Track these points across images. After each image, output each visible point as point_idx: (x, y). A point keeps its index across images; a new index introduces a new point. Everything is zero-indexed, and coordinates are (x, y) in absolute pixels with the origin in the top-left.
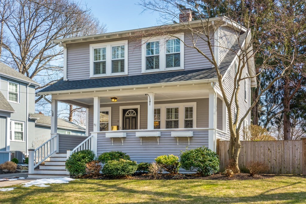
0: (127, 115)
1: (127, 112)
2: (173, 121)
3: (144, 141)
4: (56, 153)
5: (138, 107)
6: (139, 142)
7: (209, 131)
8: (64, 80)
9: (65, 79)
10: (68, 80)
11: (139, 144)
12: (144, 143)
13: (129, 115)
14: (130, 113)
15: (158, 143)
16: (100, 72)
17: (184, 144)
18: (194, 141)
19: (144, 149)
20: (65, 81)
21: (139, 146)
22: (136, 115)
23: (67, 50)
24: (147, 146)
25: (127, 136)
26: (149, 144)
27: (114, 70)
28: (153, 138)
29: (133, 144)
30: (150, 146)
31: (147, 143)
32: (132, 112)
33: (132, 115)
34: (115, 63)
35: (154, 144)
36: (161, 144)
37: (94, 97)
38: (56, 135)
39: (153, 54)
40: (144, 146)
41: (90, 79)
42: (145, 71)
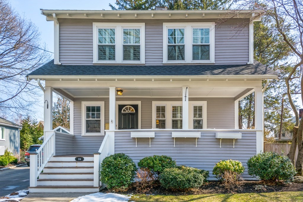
0: (123, 111)
1: (124, 108)
2: (179, 120)
3: (178, 143)
4: (54, 156)
5: (139, 103)
6: (172, 143)
7: (257, 132)
8: (55, 63)
9: (57, 62)
10: (61, 64)
11: (172, 146)
12: (178, 145)
13: (126, 111)
14: (127, 110)
15: (196, 146)
16: (105, 58)
17: (228, 146)
18: (239, 143)
19: (178, 152)
20: (57, 65)
21: (172, 149)
22: (135, 112)
23: (60, 26)
24: (182, 149)
25: (155, 136)
26: (185, 146)
27: (126, 57)
28: (192, 140)
29: (164, 146)
30: (185, 149)
31: (182, 145)
32: (130, 108)
33: (130, 112)
34: (126, 48)
35: (191, 146)
36: (200, 146)
37: (110, 88)
38: (53, 132)
39: (175, 42)
40: (178, 149)
41: (93, 65)
42: (167, 61)
